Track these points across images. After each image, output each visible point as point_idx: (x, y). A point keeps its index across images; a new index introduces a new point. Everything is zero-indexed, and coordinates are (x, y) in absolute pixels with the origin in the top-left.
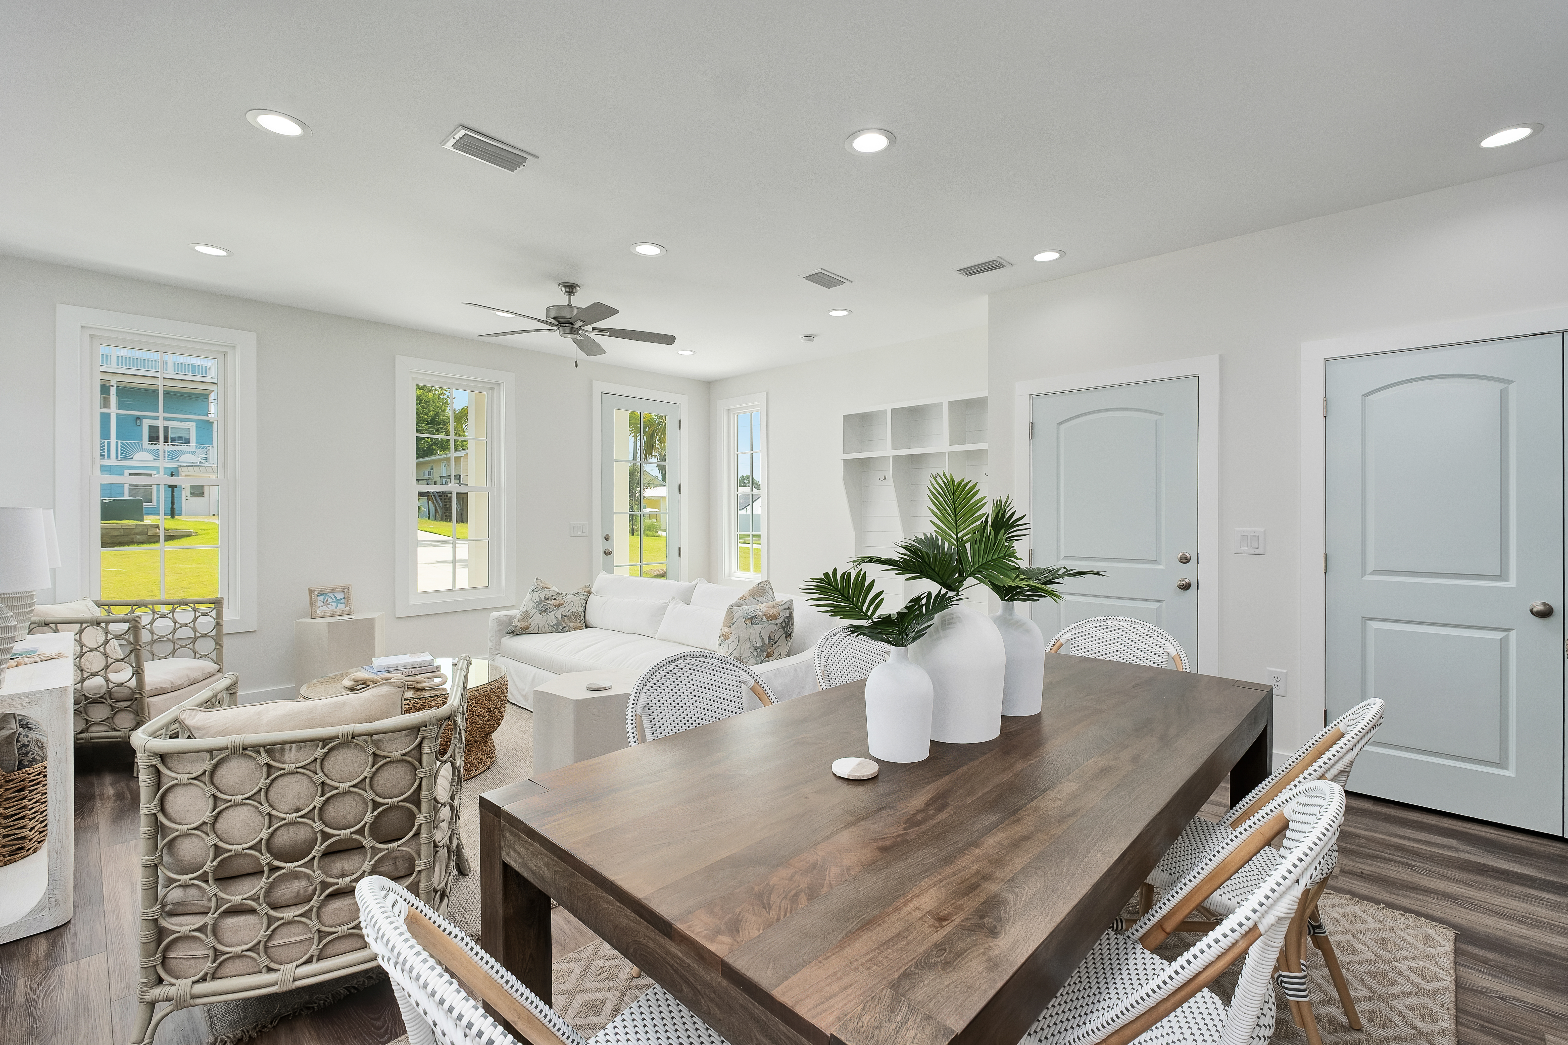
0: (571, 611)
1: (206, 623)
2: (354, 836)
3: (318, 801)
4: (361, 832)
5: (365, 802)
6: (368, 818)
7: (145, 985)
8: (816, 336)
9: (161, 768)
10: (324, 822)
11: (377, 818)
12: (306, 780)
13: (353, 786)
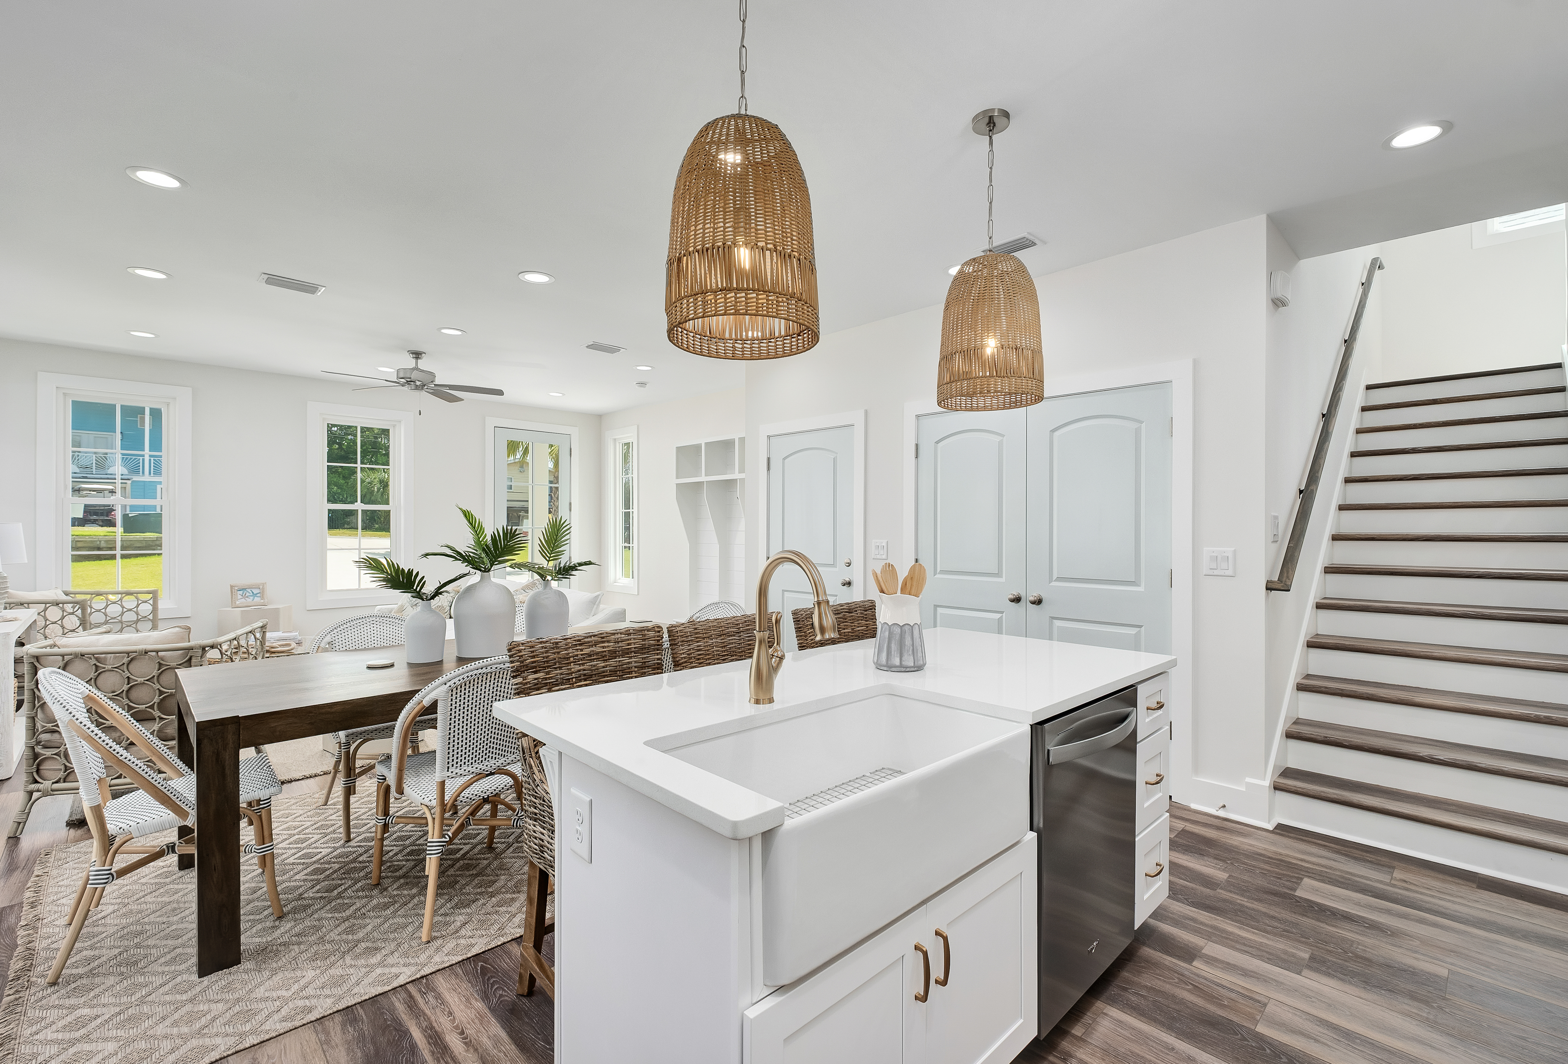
0: (437, 605)
1: (146, 609)
2: (148, 709)
3: (125, 687)
4: (152, 707)
5: (155, 691)
6: (156, 699)
7: (27, 782)
8: (648, 383)
9: (37, 664)
10: (129, 700)
11: (161, 700)
12: (118, 675)
13: (147, 680)
